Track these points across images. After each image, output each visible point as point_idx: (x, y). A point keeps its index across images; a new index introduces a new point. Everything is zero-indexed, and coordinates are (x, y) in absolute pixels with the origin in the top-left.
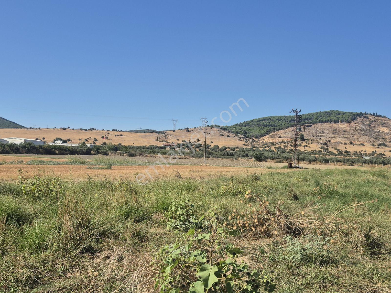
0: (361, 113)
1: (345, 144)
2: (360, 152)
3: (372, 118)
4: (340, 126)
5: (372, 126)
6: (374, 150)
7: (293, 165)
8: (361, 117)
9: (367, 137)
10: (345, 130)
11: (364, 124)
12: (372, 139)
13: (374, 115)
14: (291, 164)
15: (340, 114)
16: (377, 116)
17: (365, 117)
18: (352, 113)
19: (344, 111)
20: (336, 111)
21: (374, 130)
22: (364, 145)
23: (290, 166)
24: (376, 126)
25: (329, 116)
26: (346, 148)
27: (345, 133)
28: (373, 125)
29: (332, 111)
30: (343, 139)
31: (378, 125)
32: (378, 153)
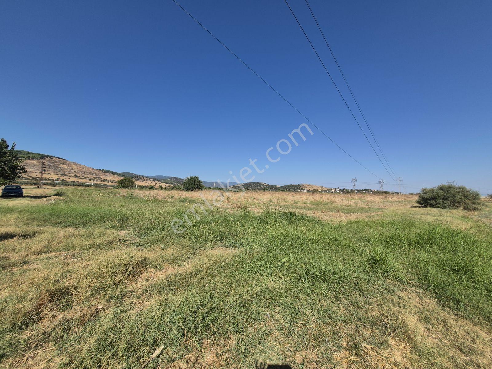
0: (48, 156)
1: (36, 173)
2: (48, 178)
3: (56, 159)
4: (30, 161)
5: (55, 163)
6: (58, 177)
7: (39, 187)
8: (48, 158)
9: (53, 170)
10: (35, 164)
11: (50, 162)
12: (56, 171)
13: (57, 157)
14: (38, 187)
15: (29, 154)
16: (59, 158)
17: (51, 158)
18: (40, 154)
19: (33, 152)
20: (26, 151)
21: (57, 166)
22: (50, 174)
23: (38, 188)
24: (59, 164)
25: (20, 154)
26: (36, 175)
27: (35, 166)
28: (57, 163)
29: (22, 151)
30: (33, 170)
31: (60, 163)
32: (61, 179)
